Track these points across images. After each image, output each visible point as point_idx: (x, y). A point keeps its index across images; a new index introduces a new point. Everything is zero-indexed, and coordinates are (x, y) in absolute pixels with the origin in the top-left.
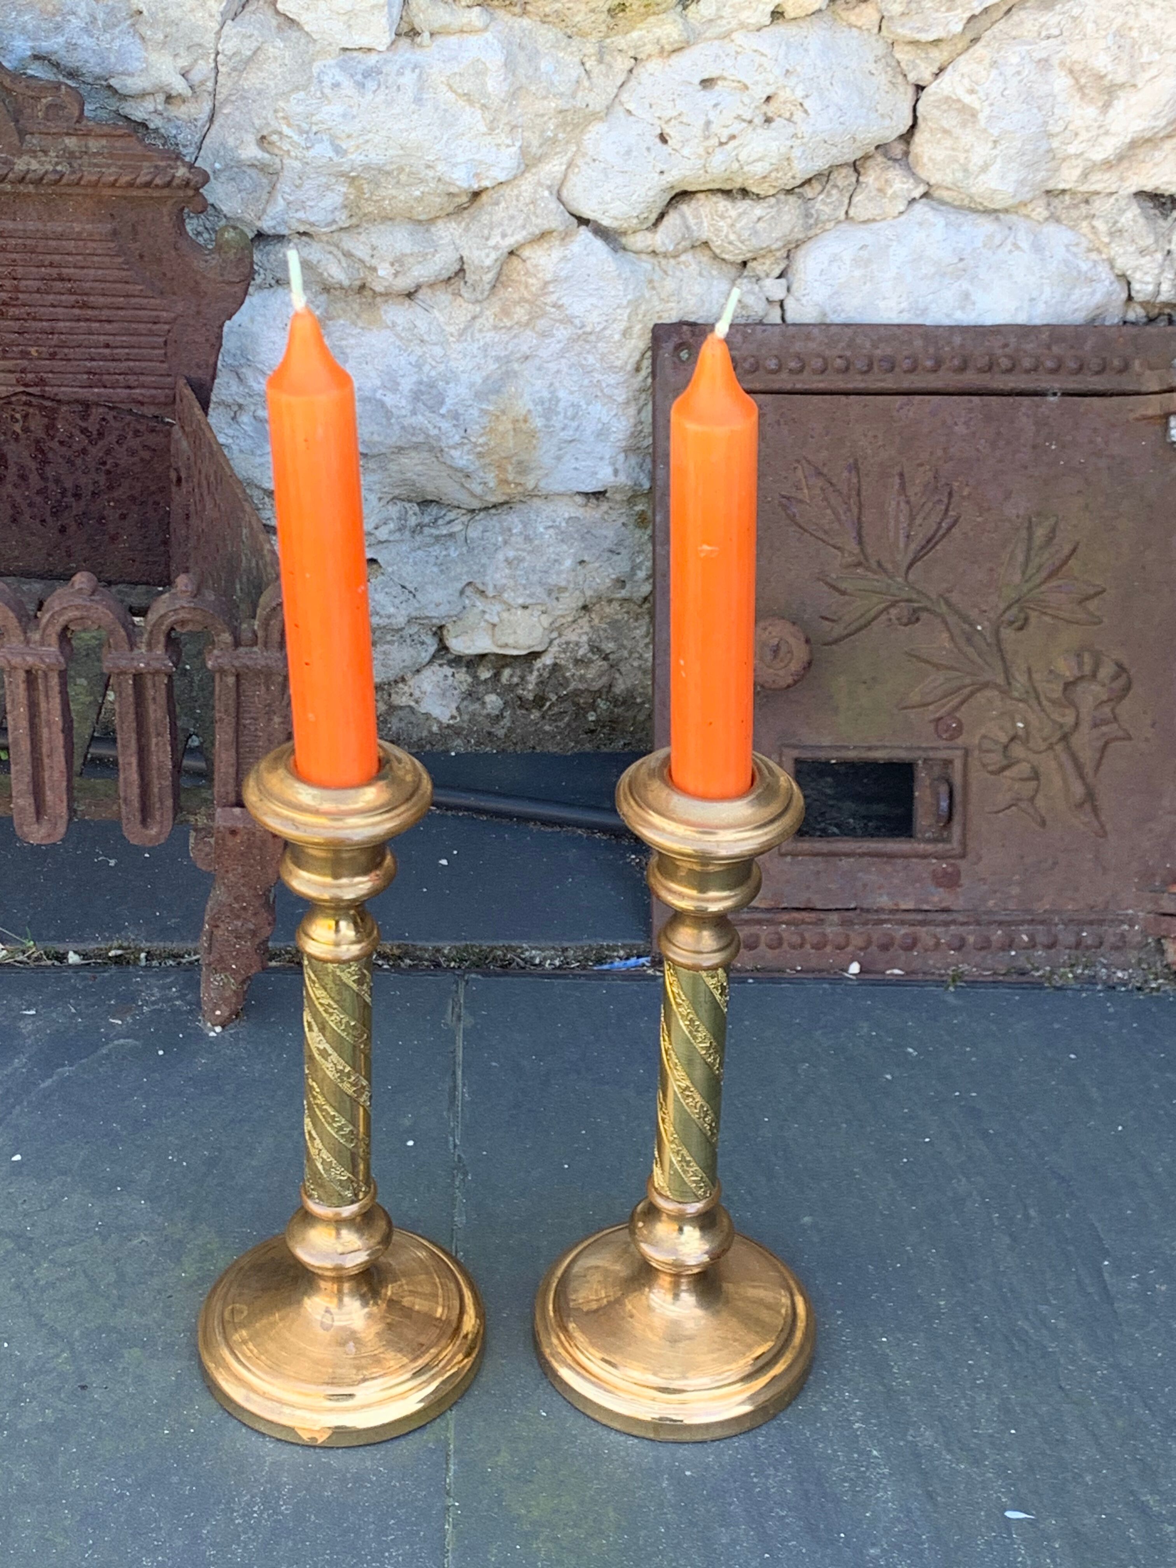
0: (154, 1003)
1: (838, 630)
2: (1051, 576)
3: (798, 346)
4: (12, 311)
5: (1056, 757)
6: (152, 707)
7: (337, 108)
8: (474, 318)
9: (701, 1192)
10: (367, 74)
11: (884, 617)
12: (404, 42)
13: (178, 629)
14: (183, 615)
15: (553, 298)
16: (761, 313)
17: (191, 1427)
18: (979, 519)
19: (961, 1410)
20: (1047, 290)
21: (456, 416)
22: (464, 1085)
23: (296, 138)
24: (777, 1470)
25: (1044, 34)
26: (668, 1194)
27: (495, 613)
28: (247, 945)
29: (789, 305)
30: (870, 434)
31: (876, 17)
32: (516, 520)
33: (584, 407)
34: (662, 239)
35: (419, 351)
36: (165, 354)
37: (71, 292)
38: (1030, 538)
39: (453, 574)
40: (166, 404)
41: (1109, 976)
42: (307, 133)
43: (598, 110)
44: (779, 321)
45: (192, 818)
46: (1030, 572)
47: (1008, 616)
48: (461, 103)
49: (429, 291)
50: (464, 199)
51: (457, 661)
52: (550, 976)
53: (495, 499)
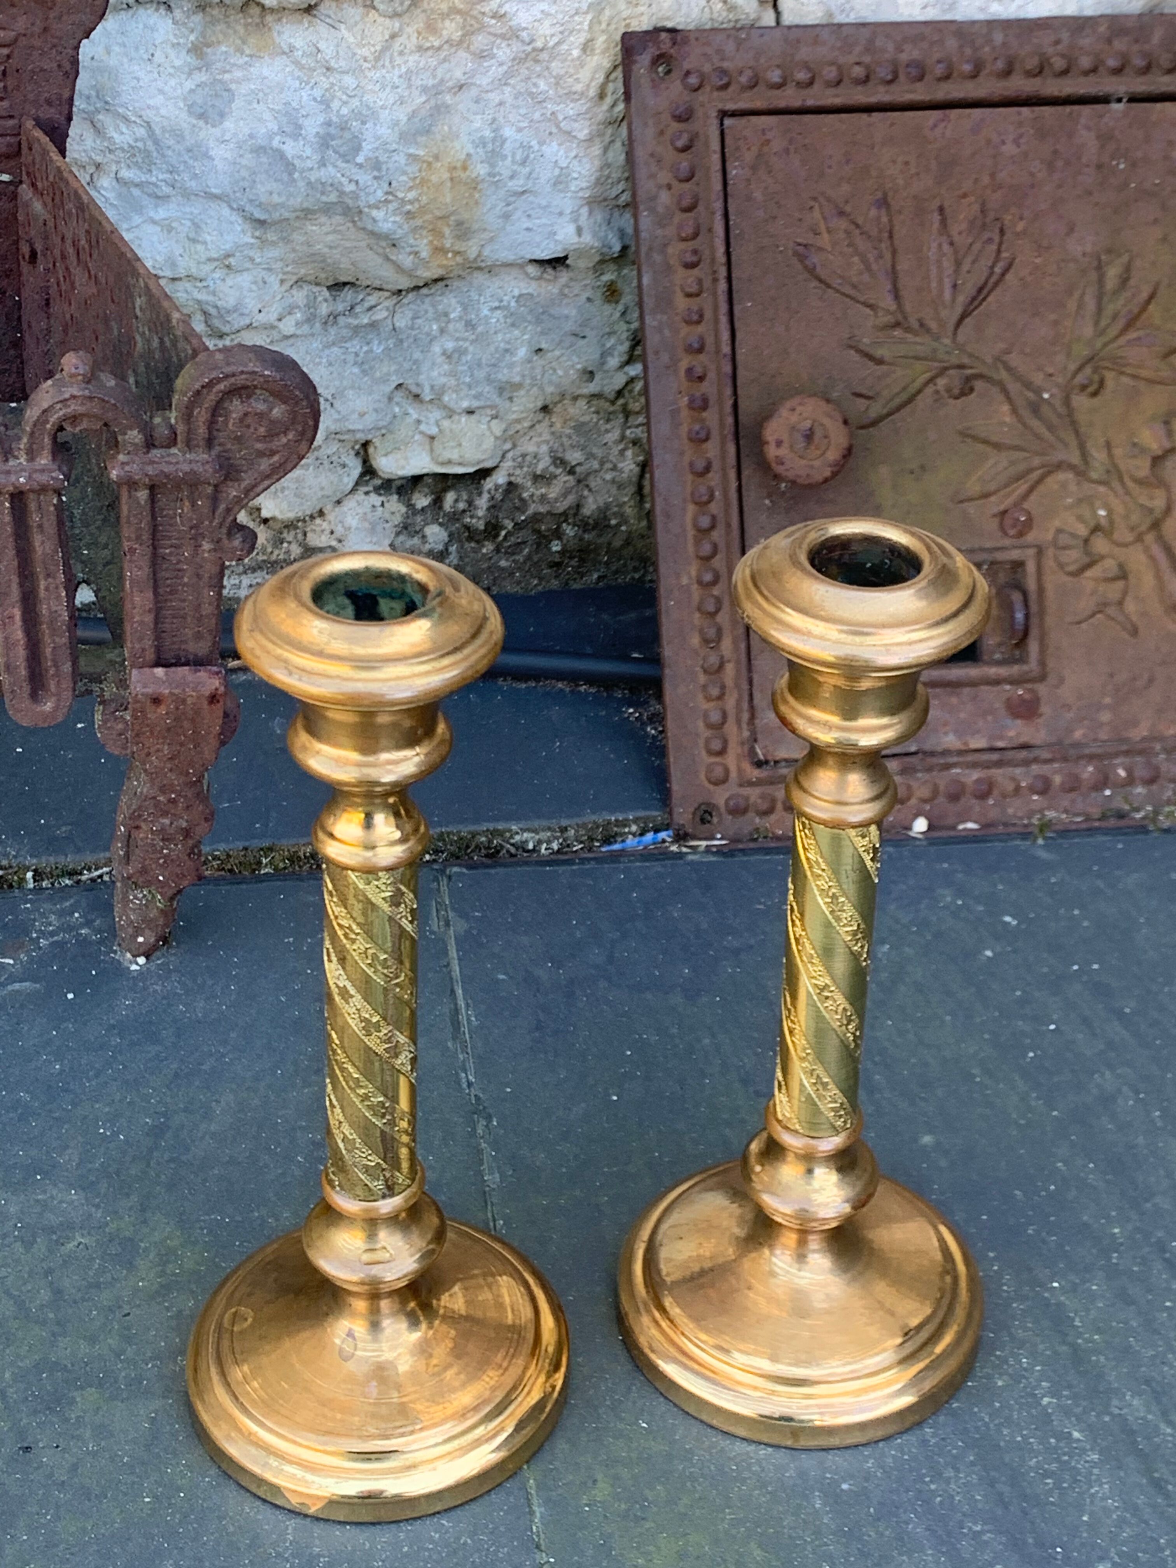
0: (52, 934)
1: (876, 409)
2: (1129, 325)
3: (804, 53)
5: (1147, 550)
6: (37, 540)
8: (393, 36)
9: (839, 1123)
11: (930, 389)
13: (69, 428)
14: (74, 407)
16: (753, 16)
17: (180, 1489)
18: (1038, 261)
19: (1171, 1366)
21: (377, 165)
22: (467, 1006)
24: (957, 1470)
26: (798, 1127)
27: (432, 421)
28: (178, 849)
29: (785, 5)
30: (900, 159)
32: (453, 301)
33: (536, 148)
35: (324, 83)
36: (5, 87)
38: (1101, 281)
39: (378, 374)
40: (10, 156)
44: (774, 24)
45: (96, 688)
46: (1103, 323)
47: (1080, 379)
49: (333, 4)
51: (387, 486)
52: (549, 863)
53: (428, 274)
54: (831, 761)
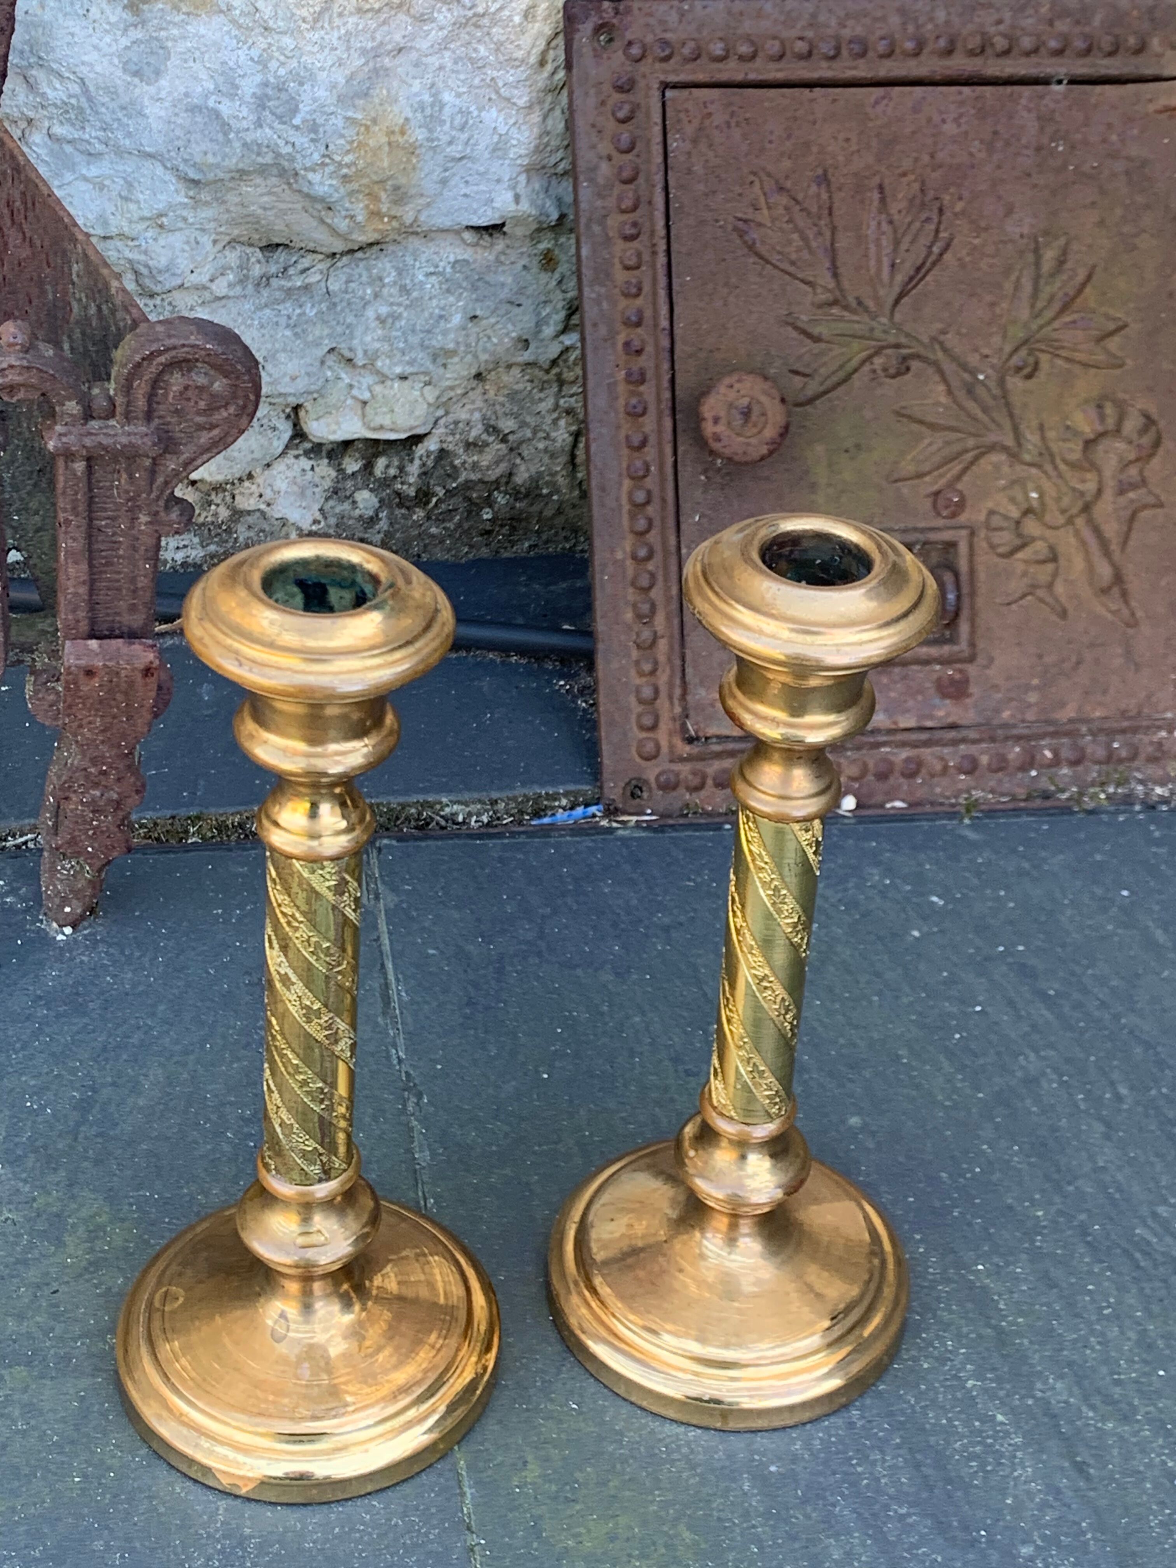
1: (813, 387)
2: (1065, 308)
3: (748, 26)
5: (1077, 533)
9: (774, 1110)
11: (867, 368)
13: (5, 398)
14: (12, 377)
17: (109, 1469)
18: (976, 241)
19: (1093, 1349)
21: (314, 128)
22: (397, 980)
24: (882, 1452)
26: (733, 1114)
27: (365, 386)
28: (107, 820)
30: (841, 136)
32: (388, 265)
33: (475, 113)
35: (262, 42)
38: (1037, 264)
39: (310, 338)
41: (1146, 794)
45: (28, 657)
46: (1040, 305)
47: (1015, 360)
51: (316, 450)
52: (479, 836)
53: (364, 238)
54: (776, 756)
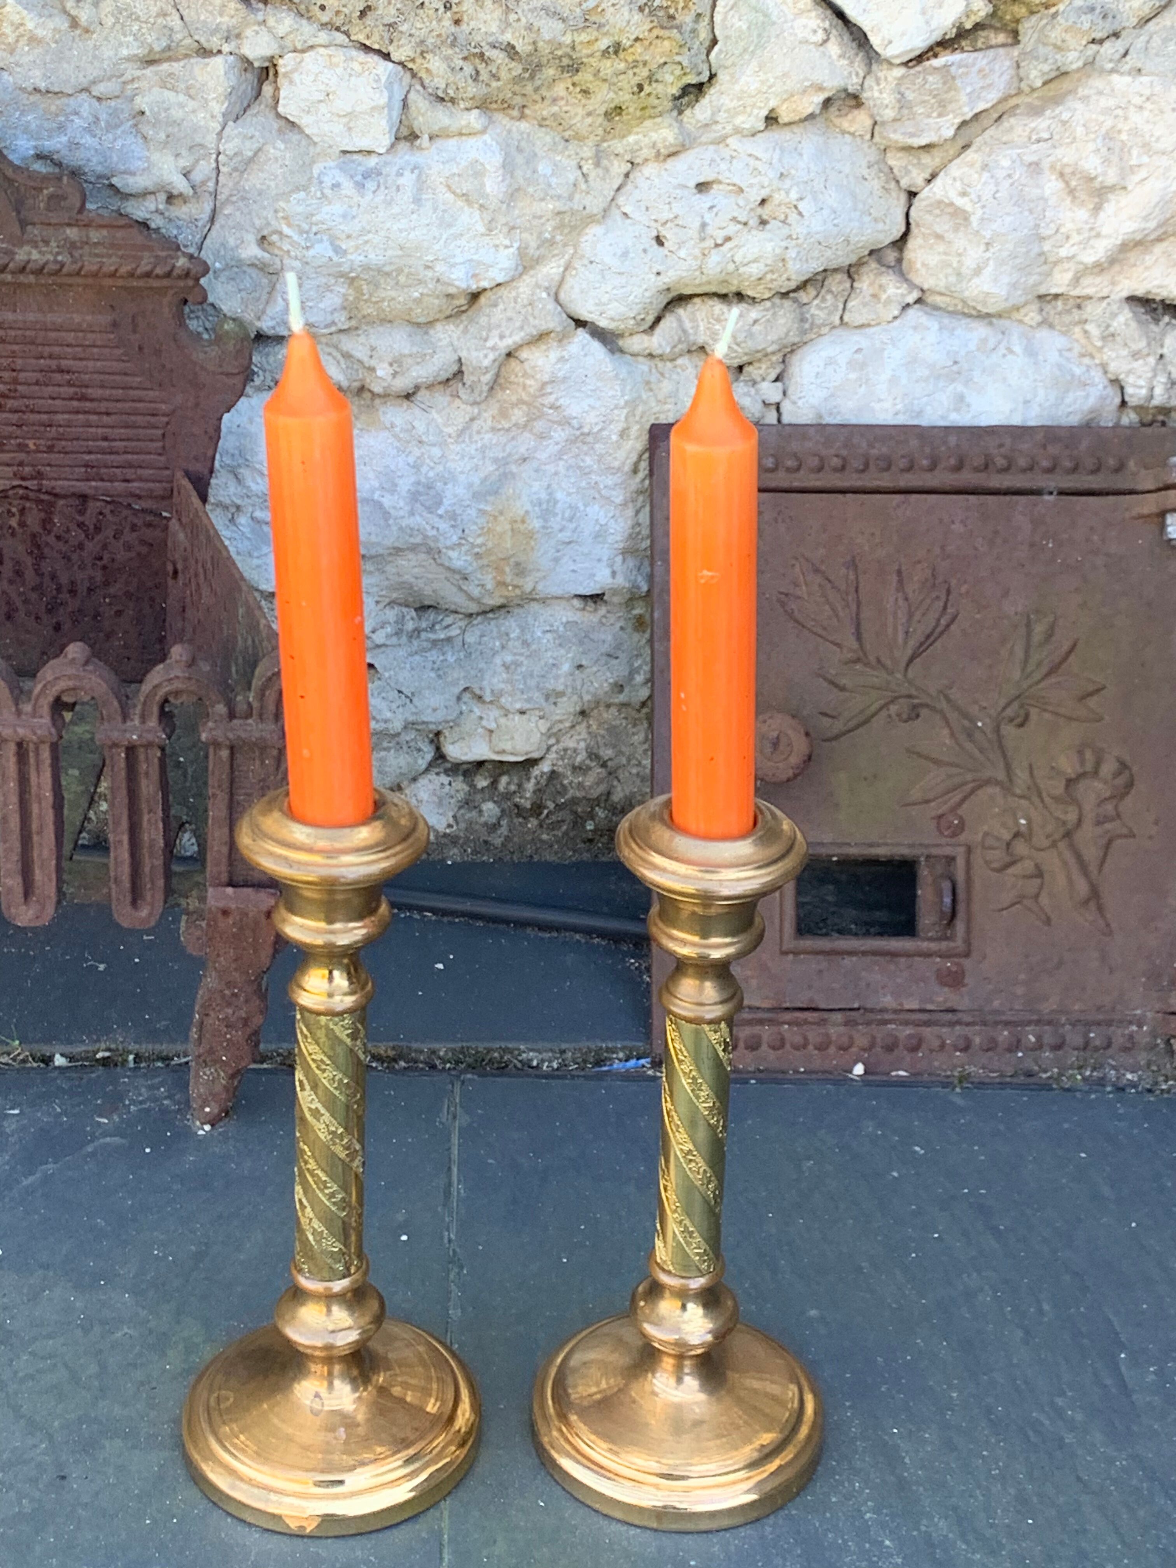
0: (141, 1103)
1: (838, 726)
2: (1050, 672)
3: (794, 446)
4: (10, 403)
5: (1060, 854)
6: (144, 782)
7: (337, 208)
8: (472, 419)
9: (704, 1266)
10: (366, 176)
11: (884, 713)
12: (403, 146)
13: (172, 701)
14: (177, 685)
15: (551, 399)
16: (757, 415)
17: (174, 1517)
18: (978, 616)
19: (976, 1500)
20: (1041, 392)
21: (453, 516)
22: (459, 1180)
23: (296, 237)
25: (1034, 137)
26: (671, 1268)
27: (492, 718)
28: (238, 1035)
29: (786, 407)
30: (867, 531)
31: (869, 123)
32: (514, 625)
33: (582, 508)
34: (658, 341)
35: (417, 452)
36: (164, 447)
37: (69, 384)
38: (1029, 635)
39: (450, 679)
40: (163, 498)
41: (1118, 1078)
42: (307, 232)
43: (595, 211)
44: (775, 422)
45: (183, 902)
46: (1029, 668)
47: (1009, 712)
48: (460, 203)
49: (428, 393)
50: (463, 301)
51: (454, 769)
52: (547, 1076)
53: (493, 602)
54: (691, 971)
